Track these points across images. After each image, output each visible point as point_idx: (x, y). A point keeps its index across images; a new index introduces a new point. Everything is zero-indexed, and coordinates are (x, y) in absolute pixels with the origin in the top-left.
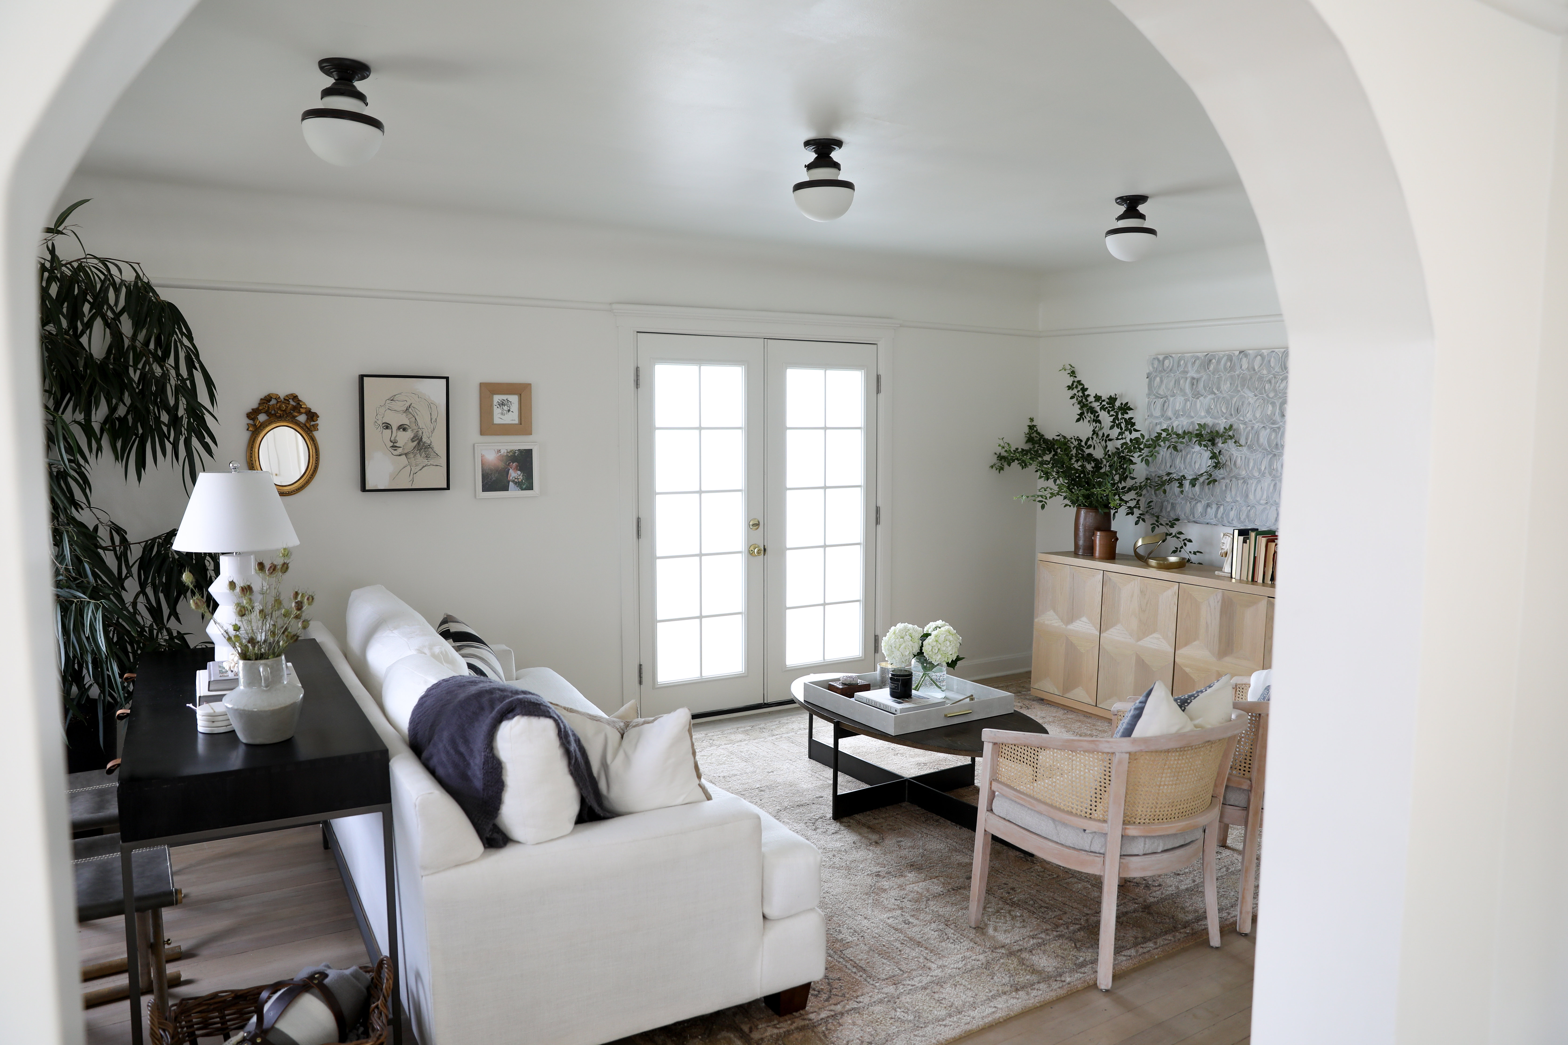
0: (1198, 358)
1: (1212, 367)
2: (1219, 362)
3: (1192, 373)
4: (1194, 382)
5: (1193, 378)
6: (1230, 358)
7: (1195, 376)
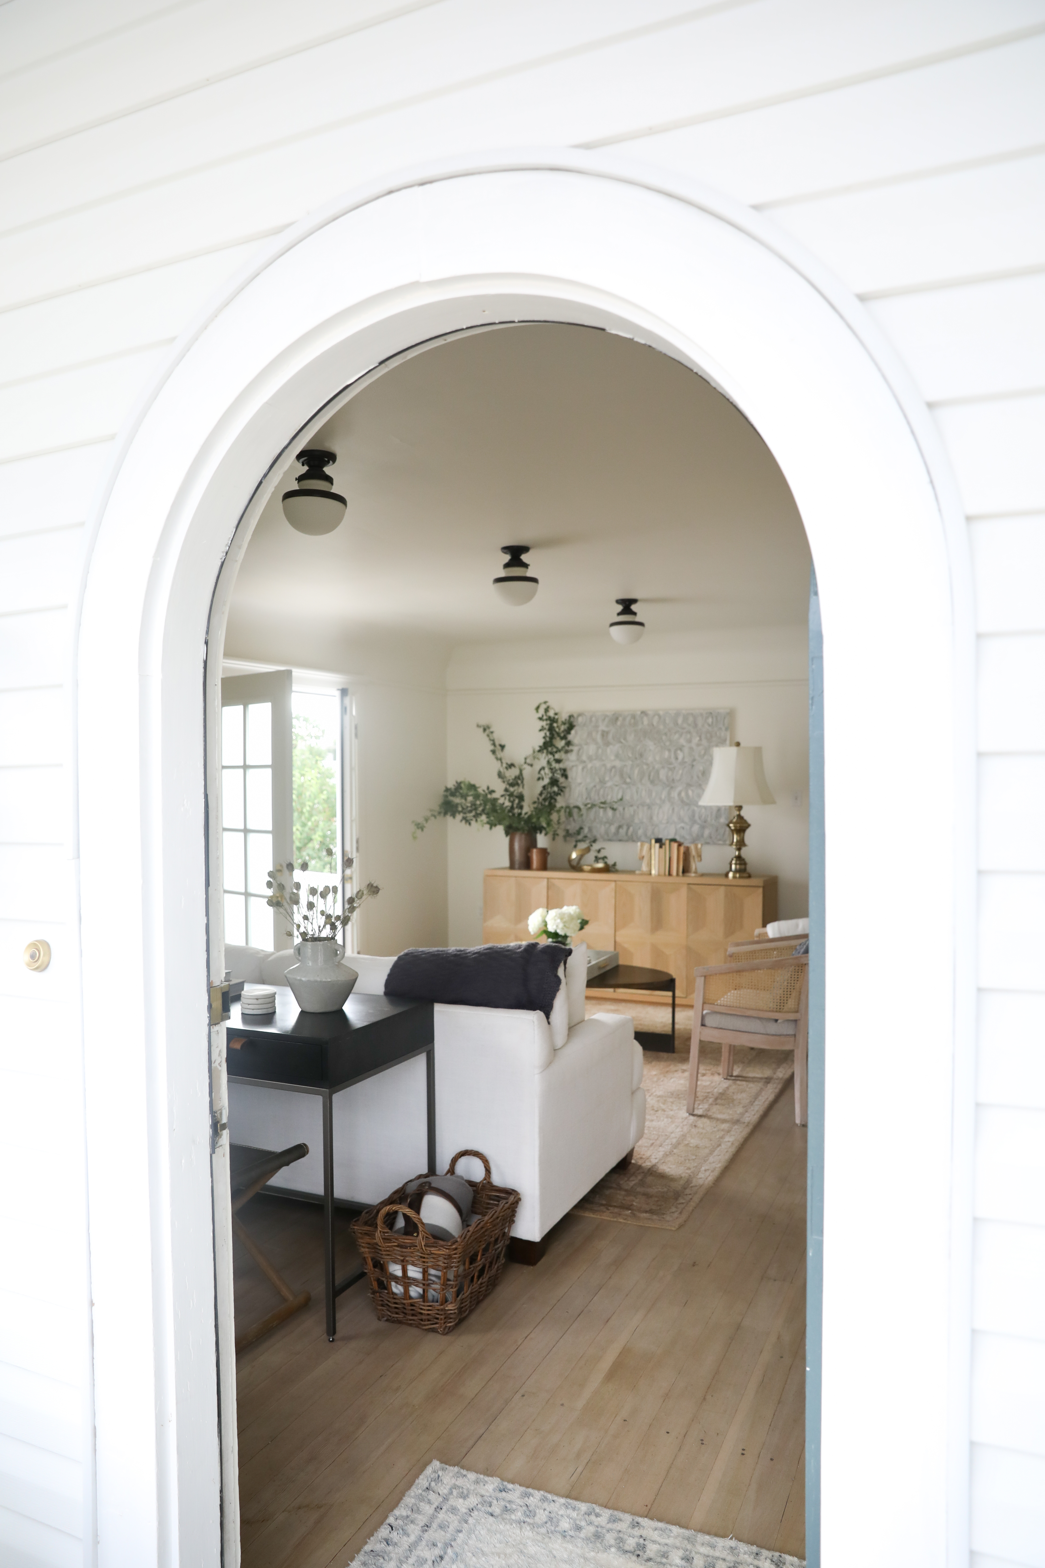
0: (606, 716)
1: (619, 723)
2: (624, 719)
3: (602, 727)
4: (604, 734)
5: (603, 731)
6: (634, 717)
7: (606, 729)
